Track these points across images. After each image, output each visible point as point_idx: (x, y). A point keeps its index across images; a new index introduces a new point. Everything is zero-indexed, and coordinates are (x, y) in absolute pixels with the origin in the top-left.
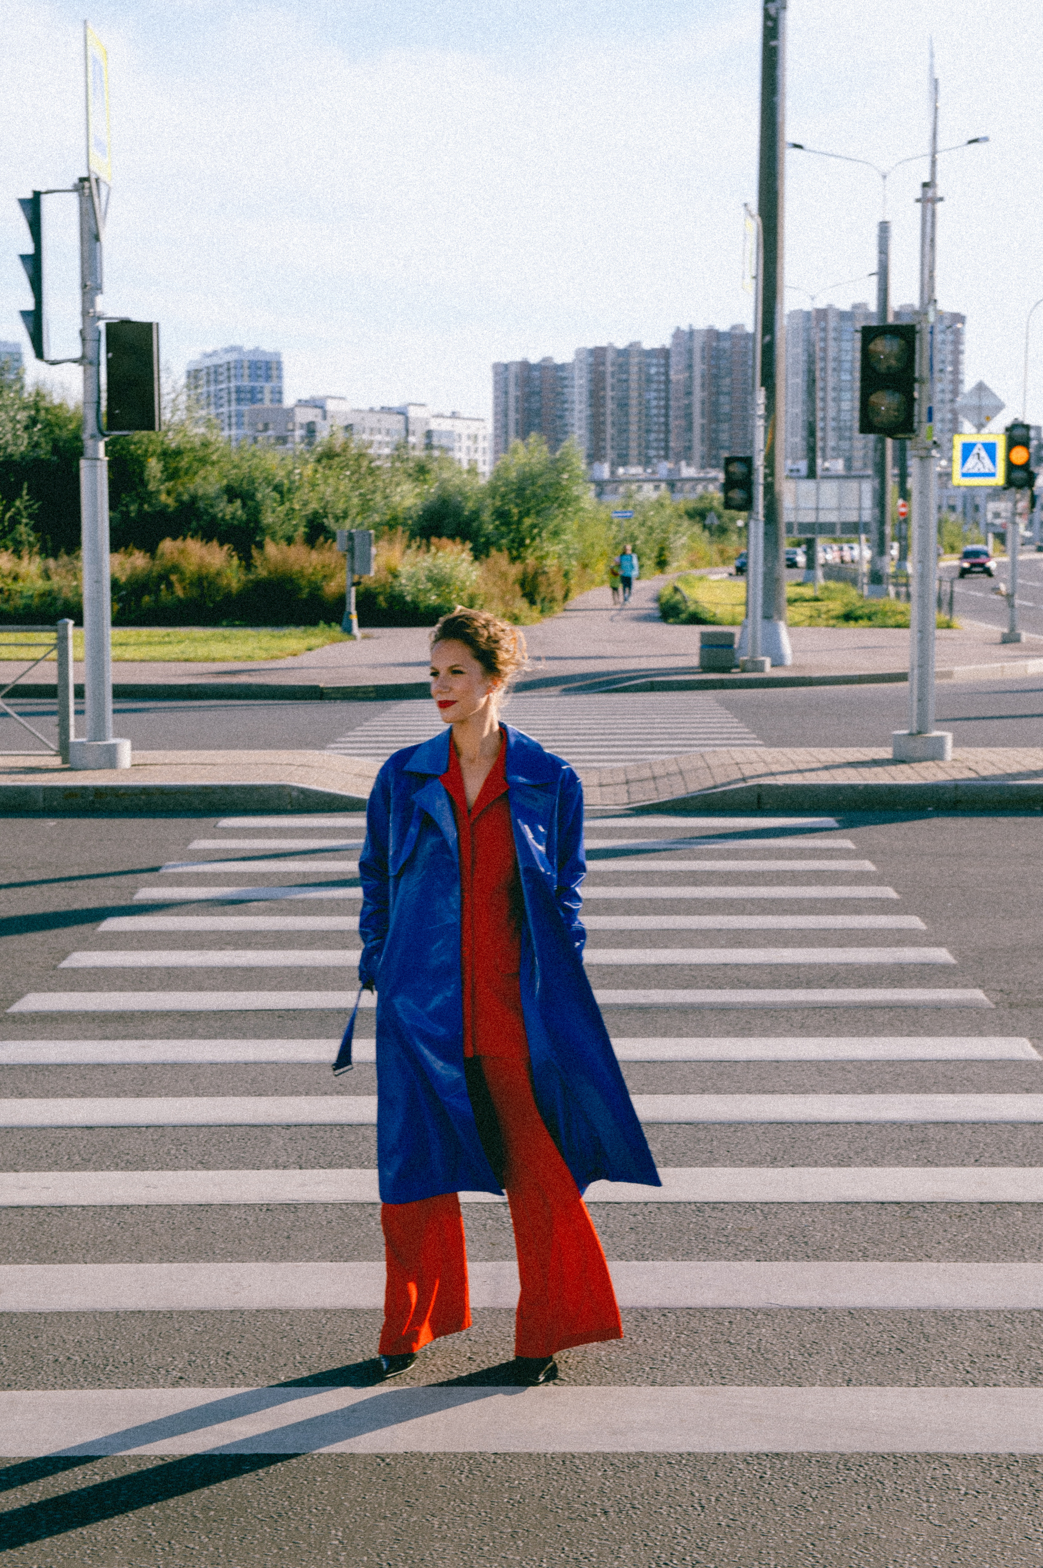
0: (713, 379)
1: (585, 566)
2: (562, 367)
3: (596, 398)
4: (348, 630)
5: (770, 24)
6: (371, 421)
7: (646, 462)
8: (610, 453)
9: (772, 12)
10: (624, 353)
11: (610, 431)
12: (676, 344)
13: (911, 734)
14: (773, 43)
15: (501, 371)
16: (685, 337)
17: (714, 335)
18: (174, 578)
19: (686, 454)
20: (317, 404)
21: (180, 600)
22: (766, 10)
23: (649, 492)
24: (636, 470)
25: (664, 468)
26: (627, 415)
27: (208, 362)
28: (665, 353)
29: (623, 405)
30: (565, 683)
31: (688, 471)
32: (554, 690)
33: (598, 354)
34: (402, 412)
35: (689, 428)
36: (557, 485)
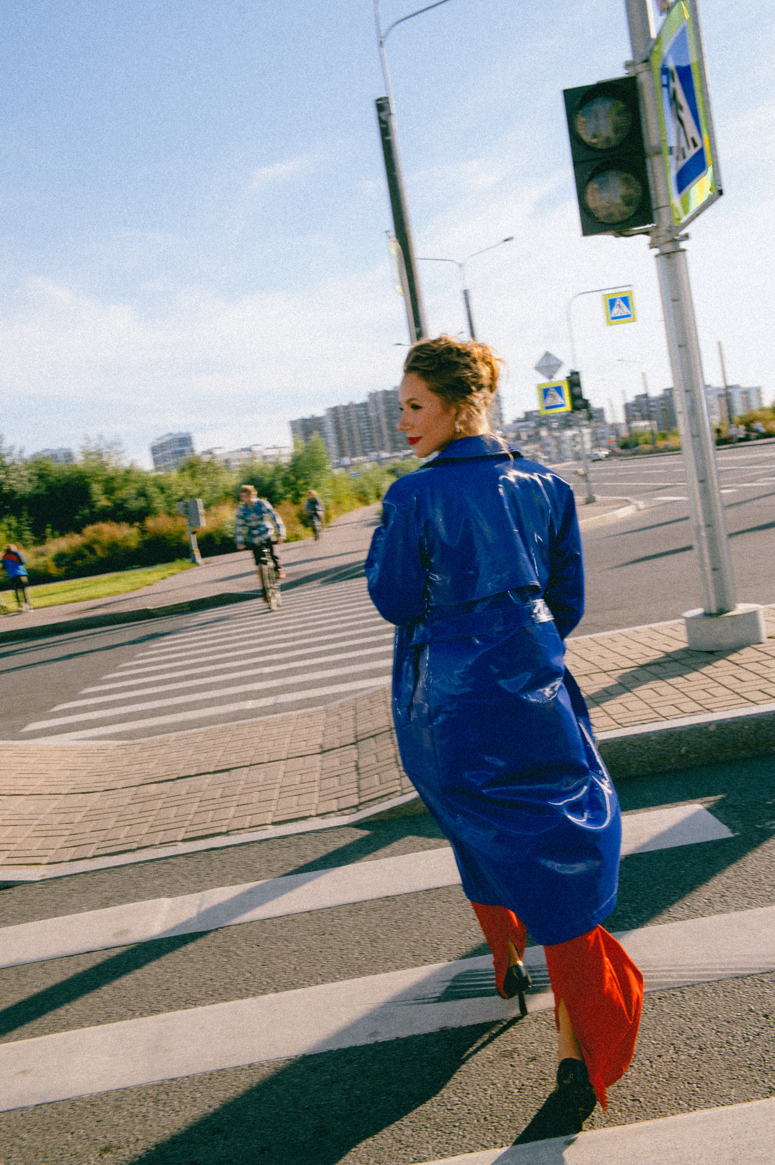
0: (389, 414)
1: (339, 503)
2: (319, 419)
3: (338, 430)
4: (194, 561)
5: (384, 126)
6: (236, 456)
7: (365, 454)
8: (348, 453)
9: (384, 118)
10: (346, 408)
11: (347, 443)
12: (371, 399)
13: (708, 615)
14: (387, 138)
15: (293, 424)
16: (373, 396)
17: (386, 393)
18: (96, 546)
19: (382, 448)
20: (210, 452)
21: (101, 558)
22: (380, 118)
23: (368, 466)
24: (362, 458)
25: (373, 455)
26: (352, 434)
27: (160, 442)
28: (364, 405)
29: (350, 431)
30: (324, 576)
31: (385, 455)
32: (315, 583)
33: (335, 410)
34: (249, 450)
35: (381, 436)
36: (313, 461)
